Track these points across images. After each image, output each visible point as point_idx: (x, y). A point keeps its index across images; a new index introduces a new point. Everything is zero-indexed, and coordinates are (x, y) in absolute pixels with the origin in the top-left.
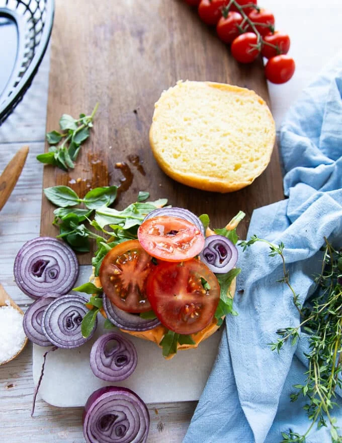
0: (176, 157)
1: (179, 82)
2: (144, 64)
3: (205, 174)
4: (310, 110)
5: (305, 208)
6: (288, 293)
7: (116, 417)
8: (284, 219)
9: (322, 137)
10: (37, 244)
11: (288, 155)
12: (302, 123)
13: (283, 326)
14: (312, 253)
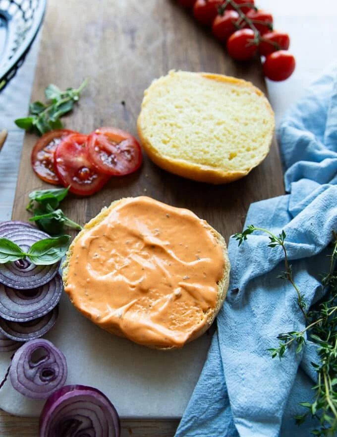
0: (165, 142)
1: (171, 72)
2: (135, 59)
3: (196, 161)
4: (313, 107)
5: (309, 202)
6: (291, 293)
7: (80, 423)
8: (285, 215)
9: (327, 133)
10: (7, 228)
11: (289, 151)
12: (305, 120)
13: (286, 330)
14: (318, 250)
